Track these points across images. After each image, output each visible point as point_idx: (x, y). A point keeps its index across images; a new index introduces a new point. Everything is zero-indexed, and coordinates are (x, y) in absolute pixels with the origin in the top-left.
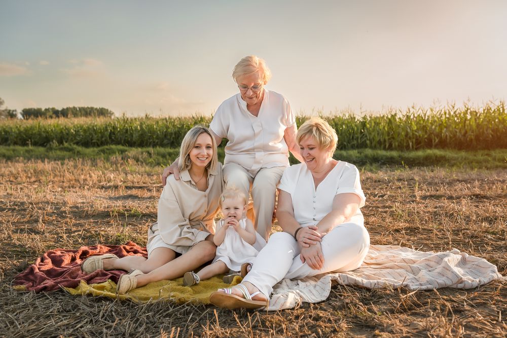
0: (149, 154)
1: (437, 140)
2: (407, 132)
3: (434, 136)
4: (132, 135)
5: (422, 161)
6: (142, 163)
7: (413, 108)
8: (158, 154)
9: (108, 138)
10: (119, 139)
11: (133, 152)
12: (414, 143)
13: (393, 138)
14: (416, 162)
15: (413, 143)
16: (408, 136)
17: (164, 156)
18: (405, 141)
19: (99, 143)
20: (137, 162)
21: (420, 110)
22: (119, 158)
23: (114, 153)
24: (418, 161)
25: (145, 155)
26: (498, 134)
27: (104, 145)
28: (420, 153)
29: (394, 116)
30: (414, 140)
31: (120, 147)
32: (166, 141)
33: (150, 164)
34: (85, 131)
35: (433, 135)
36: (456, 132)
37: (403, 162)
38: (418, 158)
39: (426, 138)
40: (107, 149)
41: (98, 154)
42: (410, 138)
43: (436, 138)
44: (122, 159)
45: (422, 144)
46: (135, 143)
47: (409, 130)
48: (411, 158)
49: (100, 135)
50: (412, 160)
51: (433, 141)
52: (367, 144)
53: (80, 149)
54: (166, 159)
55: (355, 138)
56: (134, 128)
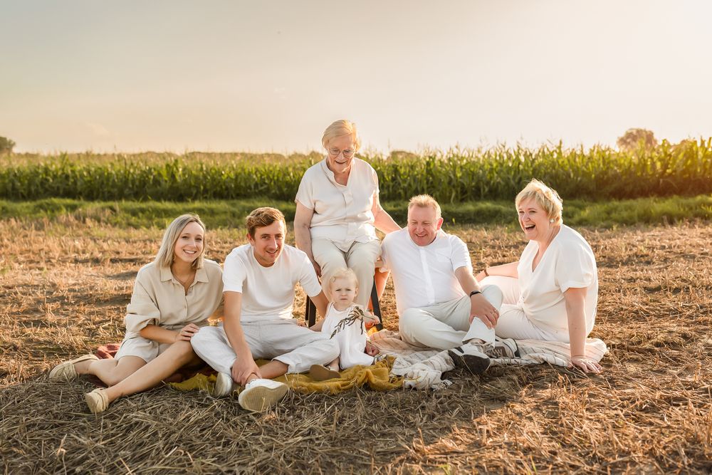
0: (113, 209)
1: (487, 190)
2: (450, 177)
3: (483, 183)
4: (75, 183)
5: (473, 217)
6: (107, 224)
7: (457, 147)
8: (126, 210)
9: (40, 187)
10: (56, 189)
11: (92, 207)
12: (459, 192)
13: (434, 187)
14: (466, 219)
15: (457, 192)
16: (452, 184)
17: (134, 213)
18: (448, 190)
20: (99, 221)
21: (466, 151)
22: (71, 217)
23: (60, 210)
24: (468, 217)
25: (108, 212)
26: (558, 181)
27: (39, 198)
28: (470, 207)
29: (433, 158)
30: (459, 189)
31: (69, 201)
32: (126, 191)
33: (118, 225)
35: (481, 183)
36: (509, 179)
37: (454, 220)
38: (468, 213)
39: (473, 187)
40: (48, 204)
41: (36, 211)
42: (454, 187)
43: (485, 187)
44: (76, 218)
45: (469, 194)
46: (80, 193)
47: (452, 177)
48: (459, 213)
49: (26, 182)
50: (461, 215)
51: (482, 190)
53: (5, 204)
54: (139, 218)
55: (385, 186)
56: (77, 173)
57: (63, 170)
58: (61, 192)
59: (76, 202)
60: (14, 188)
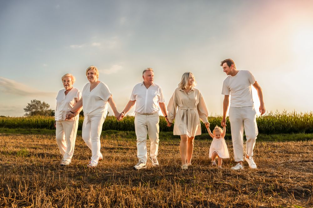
0: (127, 133)
4: (120, 125)
6: (124, 137)
10: (114, 127)
11: (121, 133)
19: (105, 129)
20: (122, 137)
23: (112, 133)
25: (126, 134)
27: (107, 130)
31: (115, 131)
33: (127, 138)
40: (109, 132)
44: (116, 135)
46: (121, 129)
59: (118, 131)
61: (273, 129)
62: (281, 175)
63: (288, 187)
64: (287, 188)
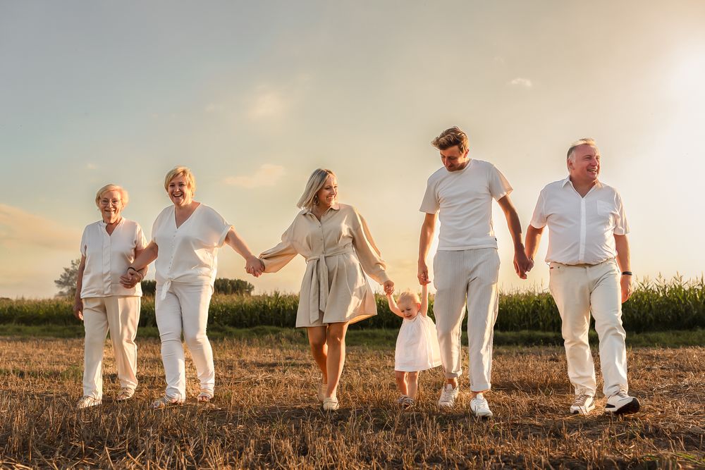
4: (284, 315)
9: (259, 319)
10: (270, 319)
20: (291, 341)
22: (273, 338)
23: (267, 333)
26: (678, 314)
27: (255, 325)
31: (274, 328)
34: (233, 311)
40: (260, 330)
41: (251, 334)
44: (276, 338)
49: (249, 315)
52: (539, 325)
53: (231, 329)
56: (286, 308)
57: (276, 306)
58: (274, 322)
60: (240, 320)
61: (651, 321)
62: (660, 410)
63: (673, 428)
64: (670, 430)
